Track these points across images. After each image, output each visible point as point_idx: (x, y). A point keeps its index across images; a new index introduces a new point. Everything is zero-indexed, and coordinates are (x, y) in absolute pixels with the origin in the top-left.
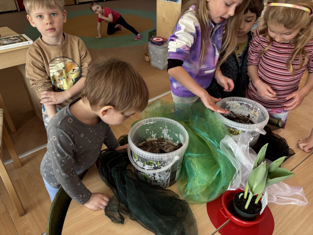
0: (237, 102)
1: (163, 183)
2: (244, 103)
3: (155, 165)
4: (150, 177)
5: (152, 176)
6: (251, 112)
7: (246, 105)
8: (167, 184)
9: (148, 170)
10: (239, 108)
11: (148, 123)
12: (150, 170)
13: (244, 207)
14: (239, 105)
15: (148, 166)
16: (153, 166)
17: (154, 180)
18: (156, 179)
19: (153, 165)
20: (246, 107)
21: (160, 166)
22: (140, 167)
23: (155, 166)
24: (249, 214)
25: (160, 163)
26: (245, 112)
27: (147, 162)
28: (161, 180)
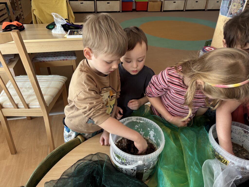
4: (119, 168)
11: (138, 121)
18: (123, 172)
19: (120, 159)
23: (122, 161)
25: (126, 161)
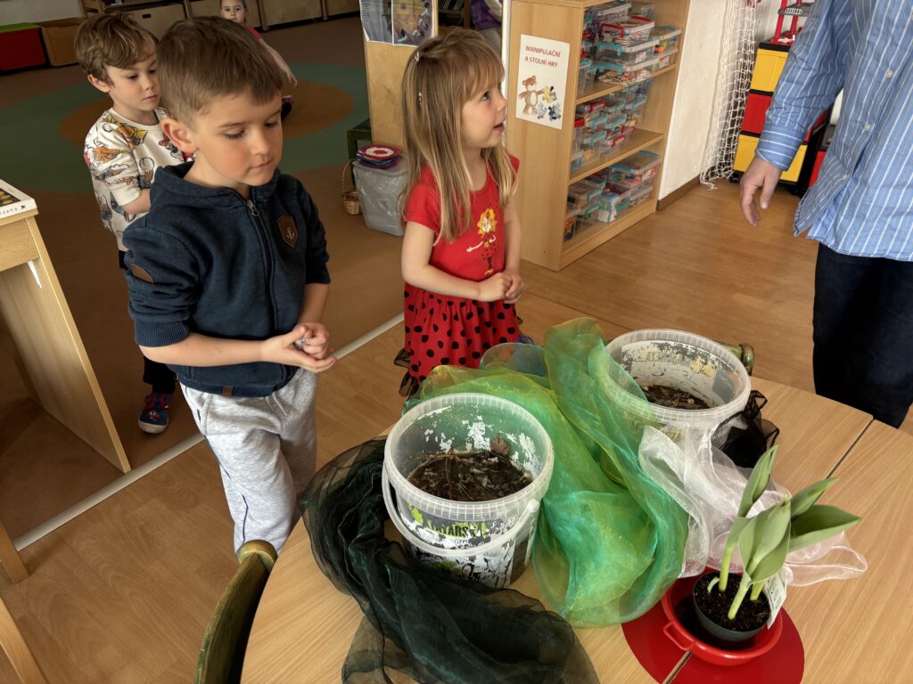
1: (495, 578)
3: (475, 532)
4: (458, 566)
5: (466, 562)
8: (505, 579)
9: (454, 548)
11: (428, 415)
12: (460, 547)
13: (726, 614)
15: (454, 538)
16: (470, 537)
17: (470, 574)
18: (476, 571)
19: (468, 533)
21: (486, 533)
22: (431, 544)
23: (474, 535)
24: (742, 631)
25: (488, 527)
27: (451, 529)
28: (490, 571)
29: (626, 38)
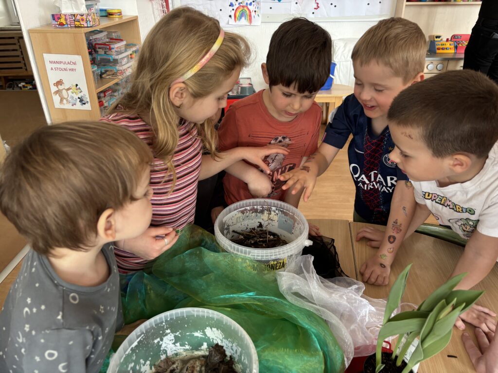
0: (236, 211)
2: (247, 208)
6: (262, 218)
7: (250, 211)
10: (241, 220)
14: (240, 214)
20: (252, 213)
26: (253, 221)
29: (113, 50)
